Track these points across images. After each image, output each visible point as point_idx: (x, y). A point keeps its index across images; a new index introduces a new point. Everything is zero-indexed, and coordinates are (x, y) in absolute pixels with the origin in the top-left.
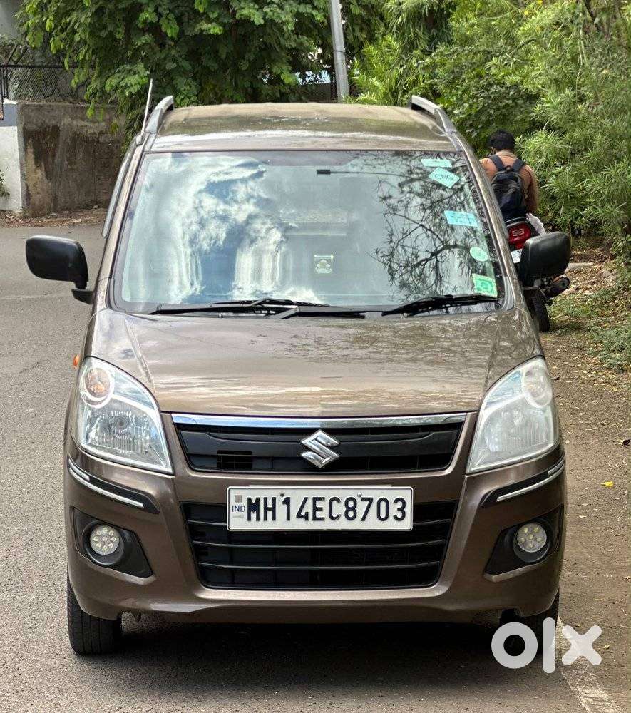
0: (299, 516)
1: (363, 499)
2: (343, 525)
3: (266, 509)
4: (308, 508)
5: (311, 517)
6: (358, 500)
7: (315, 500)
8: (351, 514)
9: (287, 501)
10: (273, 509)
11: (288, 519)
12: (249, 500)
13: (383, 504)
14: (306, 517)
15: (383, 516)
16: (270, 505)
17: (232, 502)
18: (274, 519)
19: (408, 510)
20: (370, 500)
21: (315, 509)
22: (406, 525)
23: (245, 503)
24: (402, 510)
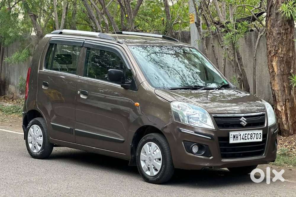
0: (242, 139)
1: (254, 134)
2: (250, 141)
3: (237, 137)
4: (244, 137)
5: (244, 139)
6: (253, 134)
7: (245, 134)
8: (251, 138)
9: (240, 135)
10: (238, 137)
11: (240, 139)
12: (234, 135)
13: (257, 135)
14: (243, 139)
15: (257, 138)
16: (237, 136)
17: (230, 136)
18: (238, 140)
19: (262, 136)
20: (255, 134)
21: (245, 137)
22: (261, 140)
23: (233, 136)
24: (260, 136)
